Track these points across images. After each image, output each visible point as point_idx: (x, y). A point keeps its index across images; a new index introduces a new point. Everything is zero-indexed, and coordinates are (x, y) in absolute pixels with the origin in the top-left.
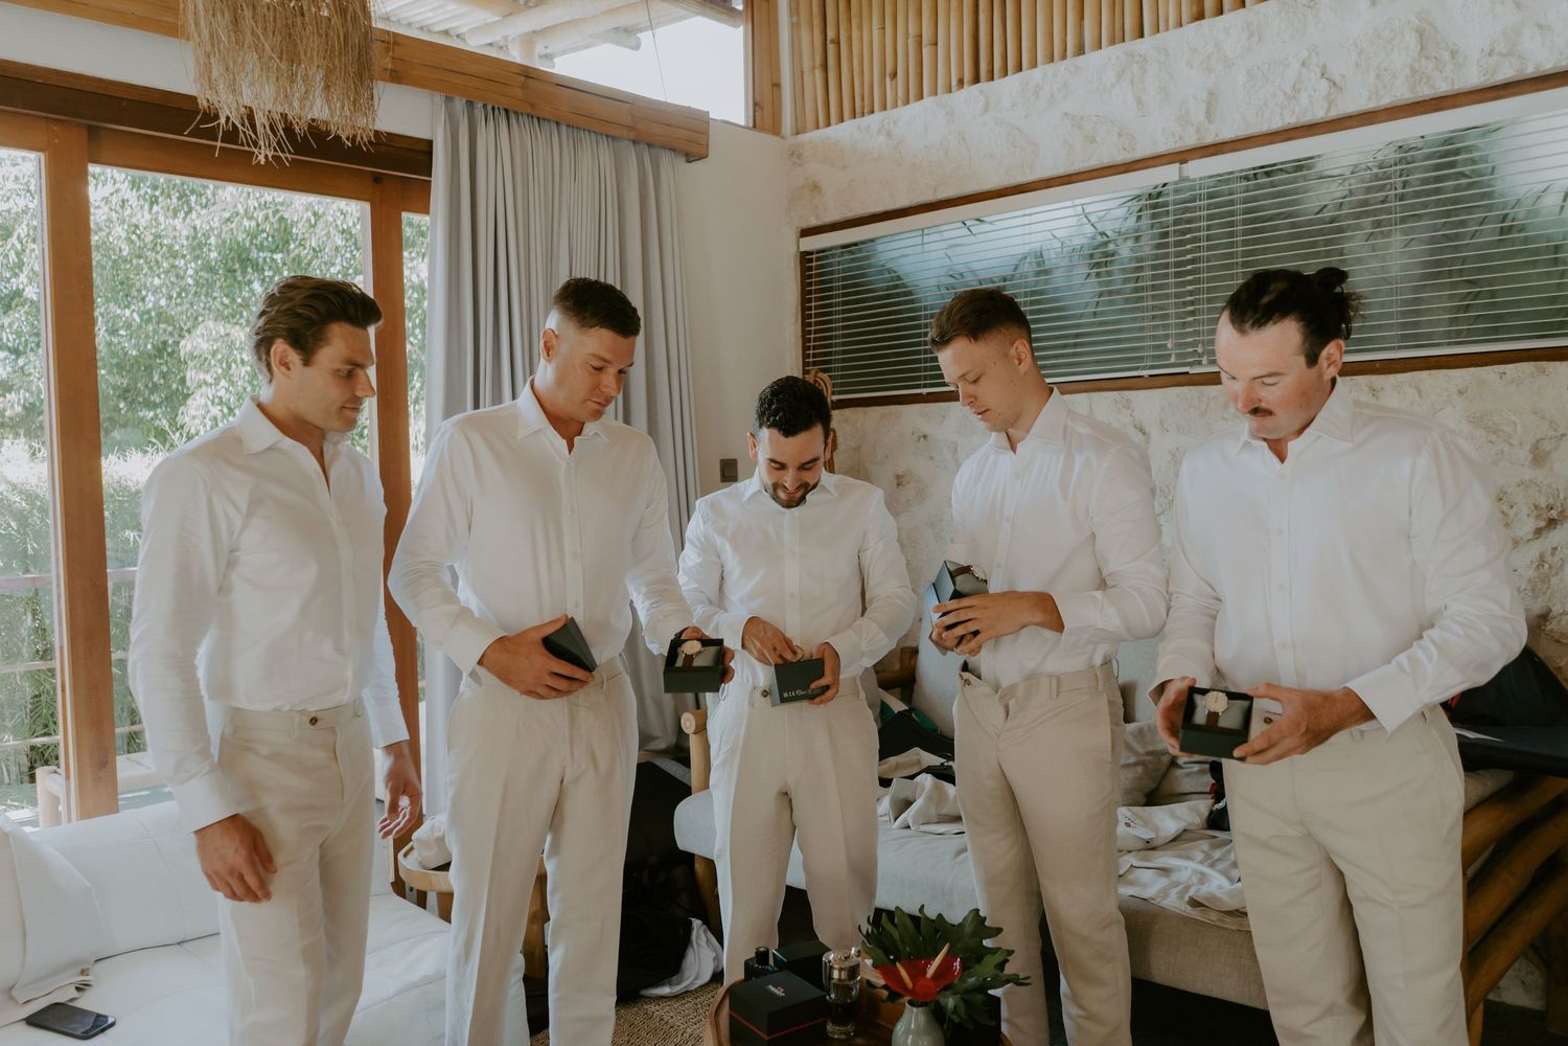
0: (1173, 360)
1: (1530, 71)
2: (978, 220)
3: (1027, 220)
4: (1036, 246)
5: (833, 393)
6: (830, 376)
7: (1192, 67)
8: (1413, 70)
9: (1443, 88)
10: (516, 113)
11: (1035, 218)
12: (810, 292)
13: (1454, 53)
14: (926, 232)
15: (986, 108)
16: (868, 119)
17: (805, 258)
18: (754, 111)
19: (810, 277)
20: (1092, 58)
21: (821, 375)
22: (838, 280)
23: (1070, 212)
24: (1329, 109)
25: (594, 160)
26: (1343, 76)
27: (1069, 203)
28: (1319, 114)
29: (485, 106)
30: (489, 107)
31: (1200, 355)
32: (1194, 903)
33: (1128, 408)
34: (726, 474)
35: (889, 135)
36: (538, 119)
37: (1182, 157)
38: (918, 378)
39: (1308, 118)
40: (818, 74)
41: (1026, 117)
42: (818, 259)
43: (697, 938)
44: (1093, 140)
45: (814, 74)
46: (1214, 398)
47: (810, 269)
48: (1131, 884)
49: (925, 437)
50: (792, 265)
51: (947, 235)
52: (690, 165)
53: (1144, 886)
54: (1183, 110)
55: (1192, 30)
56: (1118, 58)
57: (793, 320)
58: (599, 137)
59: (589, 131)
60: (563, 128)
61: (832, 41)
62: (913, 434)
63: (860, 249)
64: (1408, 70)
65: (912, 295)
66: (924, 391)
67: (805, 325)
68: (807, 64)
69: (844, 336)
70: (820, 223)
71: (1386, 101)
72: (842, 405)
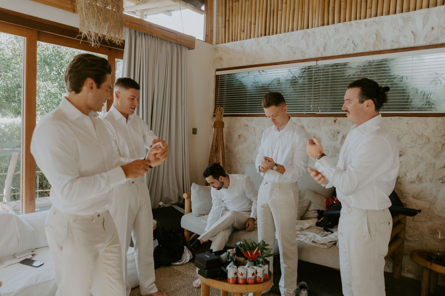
0: (312, 110)
1: (402, 47)
2: (262, 71)
3: (277, 72)
5: (224, 113)
7: (321, 37)
8: (374, 44)
9: (381, 49)
10: (147, 34)
11: (279, 72)
12: (218, 86)
13: (384, 40)
14: (250, 72)
15: (268, 42)
16: (236, 42)
17: (217, 77)
18: (206, 37)
19: (218, 82)
20: (296, 33)
21: (221, 108)
22: (226, 83)
23: (287, 71)
24: (353, 51)
25: (166, 48)
26: (358, 43)
27: (287, 69)
28: (351, 52)
29: (139, 32)
30: (140, 32)
31: (319, 109)
32: (313, 242)
33: (300, 121)
34: (193, 132)
35: (242, 47)
36: (152, 36)
37: (317, 59)
38: (246, 110)
39: (348, 53)
40: (223, 29)
41: (278, 46)
42: (221, 77)
43: (186, 251)
44: (295, 53)
45: (222, 29)
46: (322, 120)
47: (218, 80)
48: (298, 237)
49: (247, 126)
50: (214, 78)
52: (190, 50)
53: (301, 238)
54: (318, 48)
55: (321, 28)
56: (302, 33)
57: (213, 93)
58: (167, 42)
59: (165, 40)
60: (159, 39)
61: (227, 21)
62: (244, 124)
63: (232, 76)
64: (373, 44)
65: (245, 89)
66: (247, 114)
67: (216, 94)
68: (220, 26)
69: (227, 98)
70: (222, 68)
71: (367, 50)
72: (225, 116)
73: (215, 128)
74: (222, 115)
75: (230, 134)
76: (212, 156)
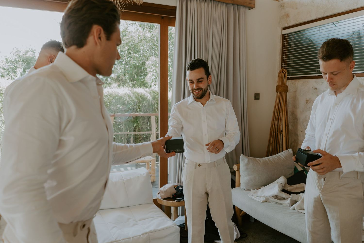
2: (338, 22)
3: (355, 21)
4: (357, 29)
5: (288, 75)
6: (287, 70)
12: (284, 46)
14: (321, 26)
17: (284, 36)
19: (285, 41)
21: (284, 70)
22: (293, 42)
25: (221, 10)
34: (256, 98)
38: (315, 71)
42: (287, 36)
47: (285, 39)
49: (316, 89)
50: (280, 38)
51: (327, 27)
52: (249, 10)
58: (223, 3)
59: (220, 2)
62: (312, 88)
63: (300, 33)
65: (315, 46)
66: (317, 75)
67: (282, 55)
69: (294, 59)
70: (288, 25)
72: (288, 79)
73: (277, 92)
74: (286, 78)
75: (295, 98)
76: (274, 123)
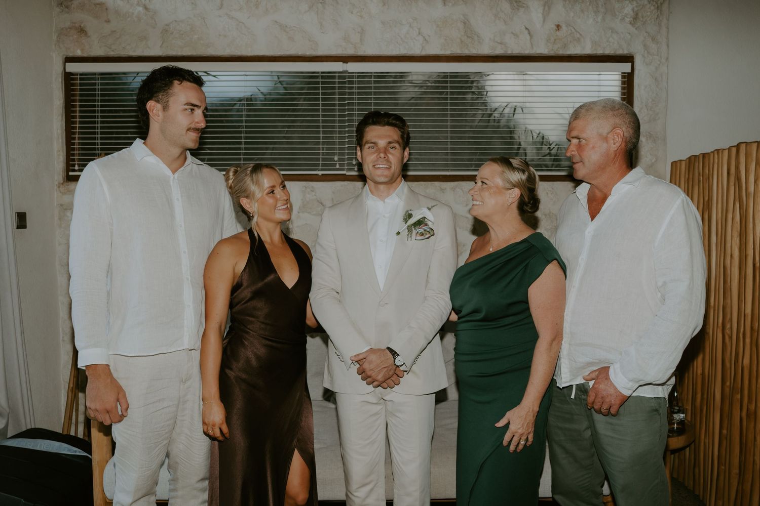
0: (337, 167)
1: (509, 52)
2: (206, 72)
7: (352, 13)
9: (474, 52)
12: (74, 100)
13: (478, 37)
15: (221, 7)
17: (68, 78)
19: (74, 90)
22: (98, 96)
24: (422, 51)
26: (429, 36)
28: (418, 52)
31: (354, 165)
34: (19, 223)
35: (145, 7)
37: (345, 59)
39: (412, 53)
42: (81, 79)
44: (293, 40)
47: (74, 85)
50: (58, 80)
54: (347, 35)
57: (60, 119)
64: (459, 40)
67: (69, 122)
70: (85, 55)
